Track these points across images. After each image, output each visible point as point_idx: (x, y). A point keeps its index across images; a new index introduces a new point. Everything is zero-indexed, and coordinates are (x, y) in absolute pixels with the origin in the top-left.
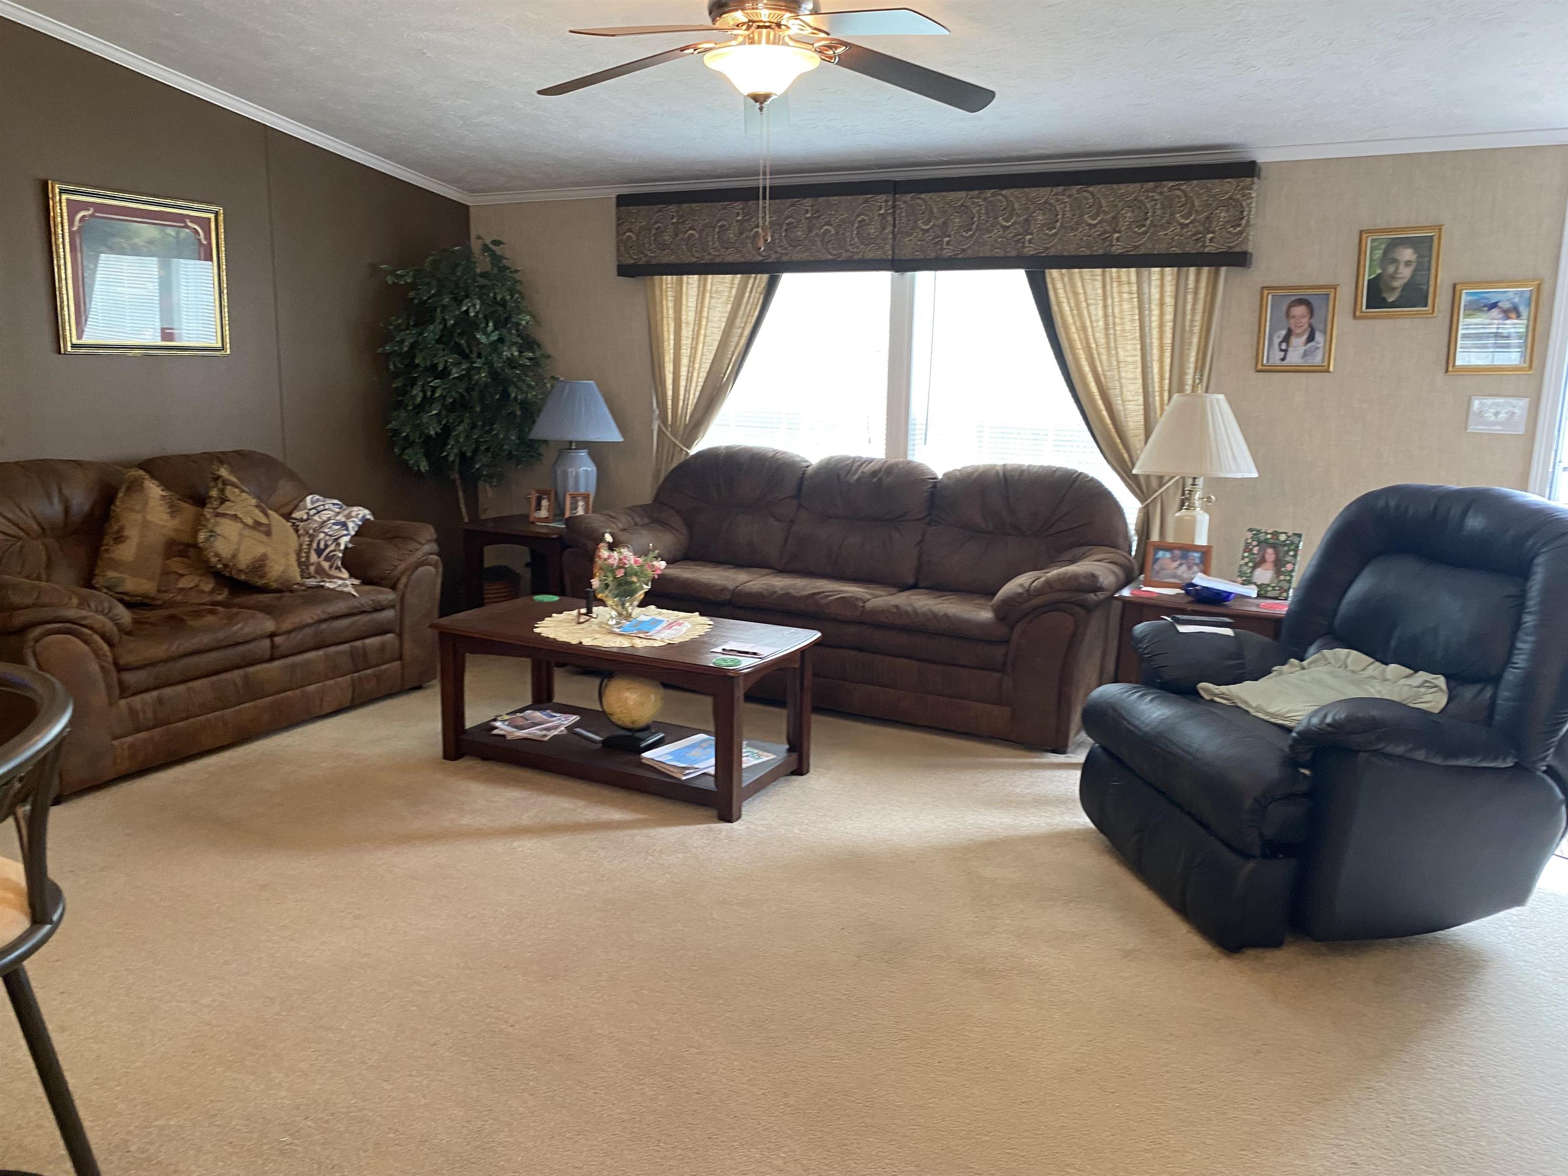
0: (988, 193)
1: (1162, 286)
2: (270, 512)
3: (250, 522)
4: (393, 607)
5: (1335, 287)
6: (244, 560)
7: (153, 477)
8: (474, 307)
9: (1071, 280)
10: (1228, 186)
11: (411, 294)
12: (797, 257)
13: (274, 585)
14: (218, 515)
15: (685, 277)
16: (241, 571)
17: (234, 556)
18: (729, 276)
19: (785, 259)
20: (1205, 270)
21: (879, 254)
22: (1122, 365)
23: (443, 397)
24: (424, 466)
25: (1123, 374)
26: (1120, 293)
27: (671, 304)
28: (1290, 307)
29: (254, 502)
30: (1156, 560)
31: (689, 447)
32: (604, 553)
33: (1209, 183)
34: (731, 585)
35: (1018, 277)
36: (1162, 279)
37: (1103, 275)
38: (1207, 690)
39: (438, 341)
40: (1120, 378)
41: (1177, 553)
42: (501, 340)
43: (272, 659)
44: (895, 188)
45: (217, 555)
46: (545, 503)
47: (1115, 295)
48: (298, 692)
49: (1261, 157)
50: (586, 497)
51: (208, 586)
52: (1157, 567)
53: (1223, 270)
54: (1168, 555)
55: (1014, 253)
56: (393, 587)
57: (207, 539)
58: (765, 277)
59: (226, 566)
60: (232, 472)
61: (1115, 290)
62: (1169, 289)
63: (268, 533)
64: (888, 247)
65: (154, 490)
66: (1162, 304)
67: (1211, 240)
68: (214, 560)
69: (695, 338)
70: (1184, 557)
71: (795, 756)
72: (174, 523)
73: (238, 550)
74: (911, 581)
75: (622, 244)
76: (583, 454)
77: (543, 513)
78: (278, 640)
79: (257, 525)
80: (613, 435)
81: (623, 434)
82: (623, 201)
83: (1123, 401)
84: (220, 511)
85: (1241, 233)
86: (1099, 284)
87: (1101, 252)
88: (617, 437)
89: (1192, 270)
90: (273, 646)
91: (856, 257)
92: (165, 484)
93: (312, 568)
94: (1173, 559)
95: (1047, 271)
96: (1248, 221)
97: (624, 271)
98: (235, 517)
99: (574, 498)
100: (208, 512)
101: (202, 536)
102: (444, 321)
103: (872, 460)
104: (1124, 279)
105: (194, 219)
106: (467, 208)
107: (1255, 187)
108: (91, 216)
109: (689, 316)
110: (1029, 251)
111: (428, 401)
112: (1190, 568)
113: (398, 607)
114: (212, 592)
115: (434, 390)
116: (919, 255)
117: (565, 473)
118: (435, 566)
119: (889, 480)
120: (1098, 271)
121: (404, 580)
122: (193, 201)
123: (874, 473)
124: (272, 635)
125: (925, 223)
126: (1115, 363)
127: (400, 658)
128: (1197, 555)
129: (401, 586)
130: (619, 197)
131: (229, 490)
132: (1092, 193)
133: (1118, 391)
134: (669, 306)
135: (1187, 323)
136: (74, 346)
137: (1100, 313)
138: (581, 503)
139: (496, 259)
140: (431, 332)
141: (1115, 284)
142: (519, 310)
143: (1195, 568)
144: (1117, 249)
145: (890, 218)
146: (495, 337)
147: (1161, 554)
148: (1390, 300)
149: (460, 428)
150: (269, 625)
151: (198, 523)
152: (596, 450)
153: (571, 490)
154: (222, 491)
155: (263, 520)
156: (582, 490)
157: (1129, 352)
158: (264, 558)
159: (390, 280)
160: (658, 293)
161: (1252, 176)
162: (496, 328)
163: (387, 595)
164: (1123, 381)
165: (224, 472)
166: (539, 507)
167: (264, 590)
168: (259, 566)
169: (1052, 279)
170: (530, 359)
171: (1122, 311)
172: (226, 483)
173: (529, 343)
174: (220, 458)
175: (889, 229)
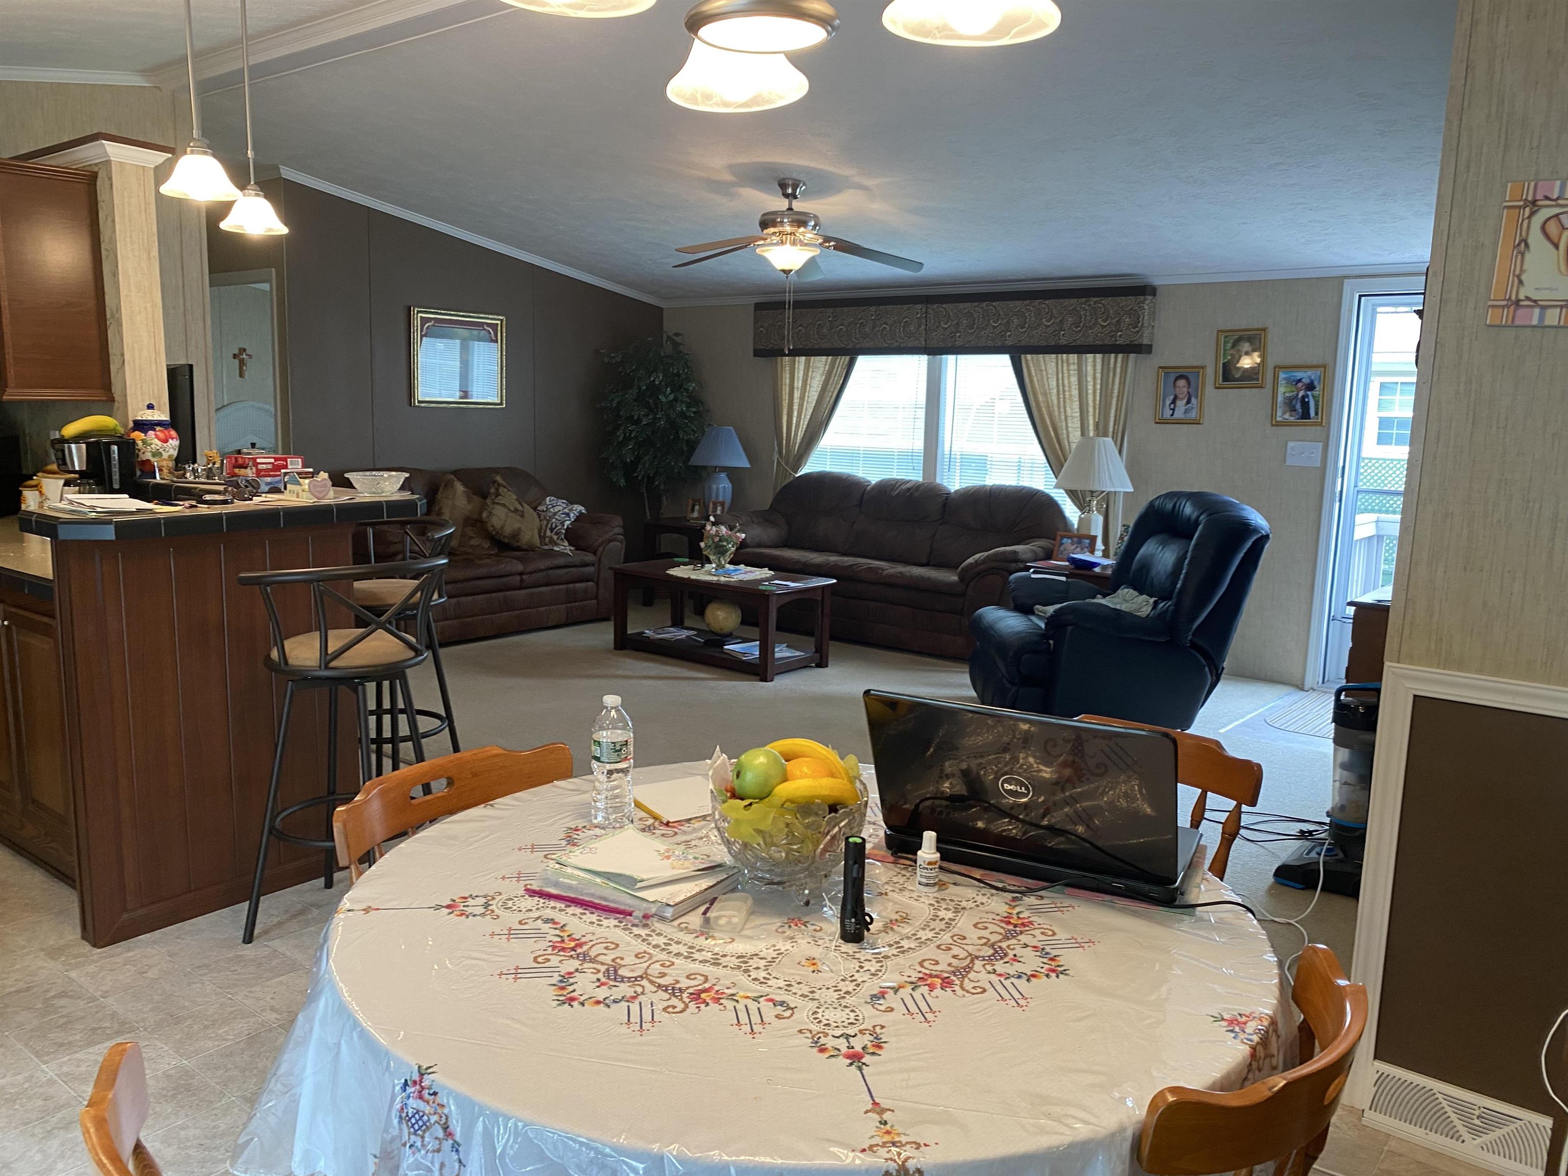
0: (984, 304)
1: (1094, 366)
2: (525, 505)
3: (512, 509)
4: (593, 565)
5: (1203, 367)
6: (508, 530)
7: (459, 480)
8: (658, 378)
9: (1038, 360)
10: (1131, 300)
11: (620, 369)
12: (866, 345)
13: (525, 547)
14: (494, 503)
15: (797, 358)
16: (505, 537)
17: (502, 527)
18: (824, 358)
19: (858, 346)
20: (1120, 356)
21: (916, 343)
22: (1069, 418)
23: (636, 437)
24: (622, 482)
25: (1070, 425)
26: (1068, 370)
27: (788, 376)
28: (1176, 380)
29: (515, 497)
30: (1061, 544)
31: (796, 472)
32: (708, 527)
33: (1118, 299)
34: (803, 560)
35: (1005, 359)
36: (1094, 361)
37: (1057, 358)
38: (1038, 609)
39: (635, 400)
40: (1067, 427)
41: (1075, 539)
42: (676, 399)
43: (520, 588)
44: (928, 300)
45: (493, 526)
46: (697, 507)
47: (1065, 372)
48: (534, 610)
49: (1156, 282)
50: (723, 504)
51: (486, 545)
52: (1062, 548)
53: (1132, 356)
54: (1069, 541)
55: (999, 344)
56: (595, 553)
57: (488, 517)
58: (848, 358)
59: (497, 533)
60: (504, 480)
61: (1065, 368)
62: (1099, 367)
63: (522, 516)
64: (922, 339)
65: (460, 487)
66: (1094, 378)
67: (1120, 336)
68: (491, 529)
69: (802, 398)
70: (1080, 542)
71: (818, 655)
72: (469, 507)
73: (504, 525)
74: (924, 561)
75: (757, 336)
76: (723, 475)
77: (696, 515)
78: (524, 577)
79: (516, 510)
80: (743, 462)
81: (751, 463)
82: (759, 307)
83: (1069, 442)
84: (496, 501)
85: (1138, 332)
86: (1054, 364)
87: (1053, 343)
88: (747, 465)
89: (1113, 355)
90: (522, 581)
91: (902, 345)
92: (466, 485)
93: (547, 540)
94: (1072, 544)
95: (1023, 356)
96: (1143, 324)
97: (758, 353)
98: (504, 505)
99: (715, 504)
100: (489, 501)
101: (485, 515)
102: (639, 388)
103: (910, 481)
104: (1071, 361)
105: (488, 325)
106: (660, 310)
107: (1147, 302)
108: (433, 325)
109: (798, 383)
110: (1009, 343)
111: (627, 439)
112: (1082, 549)
113: (596, 565)
114: (488, 549)
115: (631, 431)
116: (941, 345)
117: (710, 487)
118: (621, 542)
119: (917, 494)
120: (1054, 356)
121: (601, 549)
122: (489, 314)
123: (909, 489)
124: (521, 574)
125: (945, 324)
126: (1063, 417)
127: (597, 598)
128: (1087, 541)
129: (599, 553)
130: (756, 304)
131: (501, 489)
132: (1047, 305)
133: (1065, 436)
134: (787, 376)
135: (1109, 390)
136: (419, 402)
137: (1055, 383)
138: (719, 508)
139: (676, 345)
140: (632, 394)
141: (1065, 365)
142: (688, 380)
143: (1086, 550)
144: (1063, 342)
145: (923, 320)
146: (671, 397)
147: (1065, 540)
148: (1237, 376)
149: (647, 458)
150: (520, 567)
151: (483, 508)
152: (733, 473)
153: (714, 499)
154: (497, 490)
155: (520, 508)
156: (721, 499)
157: (1074, 410)
158: (519, 530)
159: (606, 360)
160: (779, 368)
161: (1144, 294)
162: (672, 391)
163: (590, 557)
164: (1070, 429)
165: (498, 478)
166: (693, 510)
167: (518, 549)
168: (516, 535)
169: (1027, 361)
170: (694, 412)
171: (1069, 383)
172: (499, 485)
173: (696, 401)
174: (497, 471)
175: (923, 327)
